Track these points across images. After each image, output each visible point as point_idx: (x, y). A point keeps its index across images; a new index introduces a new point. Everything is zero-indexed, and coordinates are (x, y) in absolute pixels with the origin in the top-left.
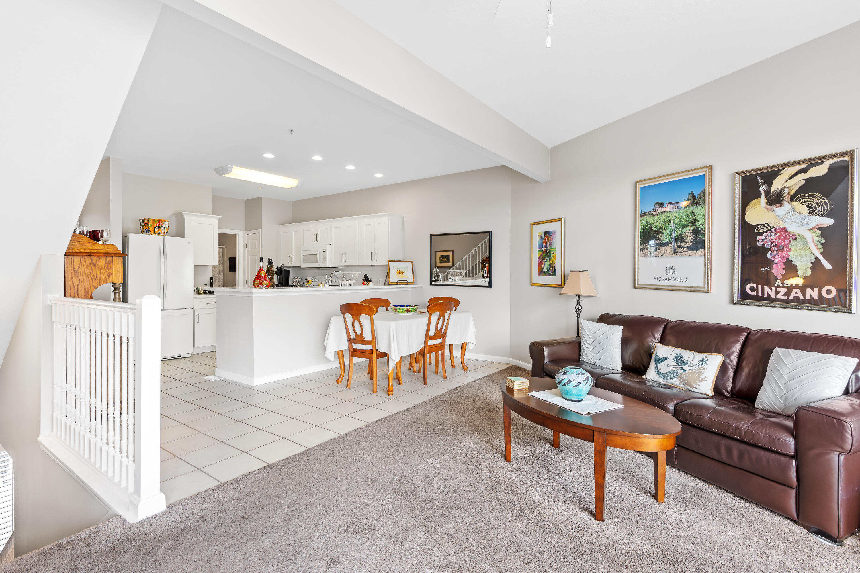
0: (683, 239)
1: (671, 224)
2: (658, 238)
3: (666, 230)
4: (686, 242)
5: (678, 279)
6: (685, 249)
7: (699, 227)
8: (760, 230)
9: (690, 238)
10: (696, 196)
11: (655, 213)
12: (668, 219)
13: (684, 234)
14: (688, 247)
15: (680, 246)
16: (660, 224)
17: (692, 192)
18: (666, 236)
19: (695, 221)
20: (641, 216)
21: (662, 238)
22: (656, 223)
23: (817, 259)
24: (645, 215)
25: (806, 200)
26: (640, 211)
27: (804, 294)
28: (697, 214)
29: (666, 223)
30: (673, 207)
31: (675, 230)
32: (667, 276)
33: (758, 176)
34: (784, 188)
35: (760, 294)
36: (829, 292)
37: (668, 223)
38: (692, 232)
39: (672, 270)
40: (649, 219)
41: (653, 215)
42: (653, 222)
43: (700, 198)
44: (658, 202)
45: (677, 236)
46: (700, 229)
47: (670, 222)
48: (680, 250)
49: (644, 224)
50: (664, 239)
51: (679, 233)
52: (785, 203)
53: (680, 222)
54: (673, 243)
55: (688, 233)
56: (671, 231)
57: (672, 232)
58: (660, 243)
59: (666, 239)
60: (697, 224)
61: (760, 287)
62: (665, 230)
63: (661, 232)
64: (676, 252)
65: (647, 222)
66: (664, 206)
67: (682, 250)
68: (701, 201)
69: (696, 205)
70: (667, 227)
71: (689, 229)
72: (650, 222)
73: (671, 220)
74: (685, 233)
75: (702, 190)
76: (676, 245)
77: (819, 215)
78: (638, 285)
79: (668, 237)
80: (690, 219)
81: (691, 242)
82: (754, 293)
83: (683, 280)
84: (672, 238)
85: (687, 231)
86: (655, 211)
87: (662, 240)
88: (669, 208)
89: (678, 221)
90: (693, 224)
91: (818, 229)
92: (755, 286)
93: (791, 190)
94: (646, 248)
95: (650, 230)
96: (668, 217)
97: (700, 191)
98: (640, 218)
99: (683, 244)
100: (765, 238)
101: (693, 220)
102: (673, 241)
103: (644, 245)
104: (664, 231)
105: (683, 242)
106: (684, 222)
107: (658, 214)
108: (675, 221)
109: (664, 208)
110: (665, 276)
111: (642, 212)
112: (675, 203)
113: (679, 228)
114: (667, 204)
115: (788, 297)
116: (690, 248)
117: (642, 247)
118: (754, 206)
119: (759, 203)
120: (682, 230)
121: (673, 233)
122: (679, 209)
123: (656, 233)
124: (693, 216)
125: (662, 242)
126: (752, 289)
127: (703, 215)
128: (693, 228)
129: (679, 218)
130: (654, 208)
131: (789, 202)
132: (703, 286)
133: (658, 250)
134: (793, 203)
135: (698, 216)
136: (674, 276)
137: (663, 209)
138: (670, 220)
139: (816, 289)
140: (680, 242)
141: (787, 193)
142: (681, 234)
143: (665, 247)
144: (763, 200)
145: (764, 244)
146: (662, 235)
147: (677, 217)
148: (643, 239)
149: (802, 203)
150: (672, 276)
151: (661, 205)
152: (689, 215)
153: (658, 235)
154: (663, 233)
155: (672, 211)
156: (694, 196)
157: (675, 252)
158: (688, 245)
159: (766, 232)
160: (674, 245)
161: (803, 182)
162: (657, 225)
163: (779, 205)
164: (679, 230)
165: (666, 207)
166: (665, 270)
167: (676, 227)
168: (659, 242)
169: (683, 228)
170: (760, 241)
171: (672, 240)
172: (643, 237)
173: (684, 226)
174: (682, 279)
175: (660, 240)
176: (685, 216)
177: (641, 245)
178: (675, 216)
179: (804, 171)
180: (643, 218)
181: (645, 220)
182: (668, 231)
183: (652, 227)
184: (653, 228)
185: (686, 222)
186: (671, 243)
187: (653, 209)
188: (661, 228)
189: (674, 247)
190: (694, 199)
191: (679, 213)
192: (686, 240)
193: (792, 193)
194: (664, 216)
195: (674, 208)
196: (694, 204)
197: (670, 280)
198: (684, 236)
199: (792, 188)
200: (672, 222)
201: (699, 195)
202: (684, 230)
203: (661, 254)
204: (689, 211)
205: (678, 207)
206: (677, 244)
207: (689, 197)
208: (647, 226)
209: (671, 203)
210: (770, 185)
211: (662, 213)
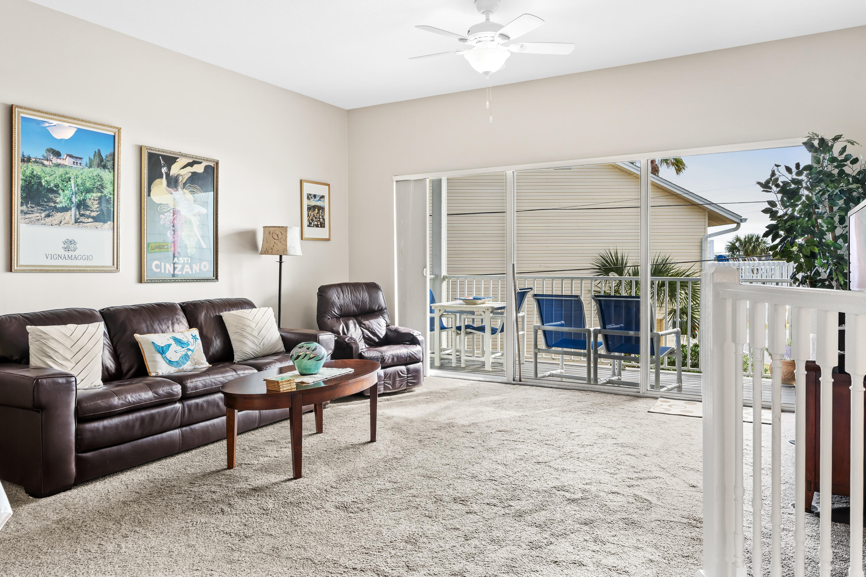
0: (88, 206)
1: (71, 184)
2: (52, 199)
3: (63, 191)
4: (92, 211)
5: (81, 257)
6: (90, 220)
7: (107, 194)
8: (162, 209)
9: (97, 206)
10: (104, 157)
11: (46, 163)
12: (67, 176)
13: (88, 200)
14: (93, 218)
15: (82, 215)
16: (54, 180)
17: (99, 150)
18: (64, 198)
19: (102, 187)
20: (23, 161)
21: (58, 200)
22: (48, 178)
23: (199, 240)
24: (30, 162)
25: (192, 190)
26: (21, 154)
27: (191, 268)
28: (104, 179)
29: (64, 181)
30: (74, 162)
31: (76, 193)
32: (66, 253)
33: (160, 157)
34: (178, 175)
35: (163, 271)
36: (205, 266)
37: (67, 182)
38: (98, 200)
39: (72, 245)
40: (38, 170)
41: (43, 165)
42: (43, 175)
43: (108, 161)
44: (52, 149)
45: (80, 201)
46: (107, 197)
47: (70, 181)
48: (83, 220)
49: (28, 173)
50: (61, 202)
51: (81, 198)
52: (179, 188)
53: (83, 184)
54: (73, 209)
55: (94, 200)
56: (71, 193)
57: (73, 194)
58: (55, 207)
59: (64, 203)
60: (104, 191)
61: (163, 264)
62: (63, 189)
63: (56, 192)
64: (79, 222)
65: (33, 172)
66: (61, 157)
67: (86, 220)
68: (110, 164)
69: (104, 168)
70: (65, 186)
71: (95, 195)
72: (39, 174)
73: (71, 178)
74: (90, 199)
75: (110, 152)
76: (77, 213)
77: (199, 204)
78: (17, 266)
79: (67, 200)
80: (95, 182)
81: (97, 211)
82: (158, 270)
83: (88, 258)
84: (73, 203)
85: (92, 198)
86: (47, 160)
87: (57, 203)
88: (68, 161)
89: (80, 182)
90: (99, 189)
91: (199, 215)
92: (158, 263)
93: (183, 179)
94: (32, 211)
95: (38, 185)
96: (67, 173)
97: (108, 153)
98: (21, 164)
99: (88, 213)
100: (166, 217)
101: (100, 185)
102: (74, 208)
103: (27, 206)
104: (60, 191)
105: (87, 210)
106: (88, 184)
107: (51, 164)
108: (76, 181)
109: (60, 159)
110: (62, 252)
111: (23, 156)
112: (77, 158)
113: (81, 191)
114: (66, 155)
115: (182, 272)
116: (96, 219)
117: (24, 208)
118: (158, 185)
119: (162, 183)
120: (86, 194)
121: (73, 196)
122: (82, 167)
123: (48, 192)
124: (100, 180)
125: (57, 206)
126: (157, 266)
127: (111, 182)
128: (99, 194)
129: (82, 178)
130: (45, 155)
131: (182, 188)
132: (111, 264)
133: (52, 216)
134: (184, 190)
135: (106, 182)
136: (77, 253)
137: (59, 161)
138: (69, 179)
139: (198, 264)
140: (83, 209)
141: (180, 180)
142: (84, 200)
143: (63, 214)
144: (164, 180)
145: (165, 223)
146: (58, 195)
147: (80, 177)
148: (26, 197)
149: (190, 192)
150: (73, 254)
151: (58, 154)
152: (95, 177)
153: (51, 196)
154: (59, 194)
155: (72, 167)
156: (101, 156)
157: (76, 222)
158: (94, 214)
159: (166, 212)
160: (76, 212)
161: (190, 174)
162: (51, 181)
163: (175, 189)
164: (82, 194)
165: (63, 159)
166: (62, 245)
167: (78, 189)
168: (53, 205)
169: (87, 193)
170: (162, 220)
171: (73, 205)
172: (26, 193)
173: (89, 191)
174: (86, 257)
175: (55, 202)
176: (90, 178)
177: (22, 204)
178: (76, 175)
179: (191, 164)
180: (25, 165)
181: (30, 168)
182: (66, 192)
183: (42, 181)
184: (43, 184)
185: (91, 186)
186: (70, 209)
187: (43, 156)
188: (57, 186)
189: (75, 216)
190: (102, 160)
191: (82, 172)
192: (91, 208)
193: (184, 181)
194: (60, 171)
195: (75, 164)
196: (101, 166)
197: (70, 258)
198: (89, 203)
199: (184, 177)
200: (72, 181)
201: (107, 157)
202: (89, 196)
203: (57, 222)
204: (95, 173)
205: (80, 164)
206: (79, 211)
207: (95, 155)
208: (32, 178)
209: (71, 156)
210: (169, 169)
211: (58, 165)
